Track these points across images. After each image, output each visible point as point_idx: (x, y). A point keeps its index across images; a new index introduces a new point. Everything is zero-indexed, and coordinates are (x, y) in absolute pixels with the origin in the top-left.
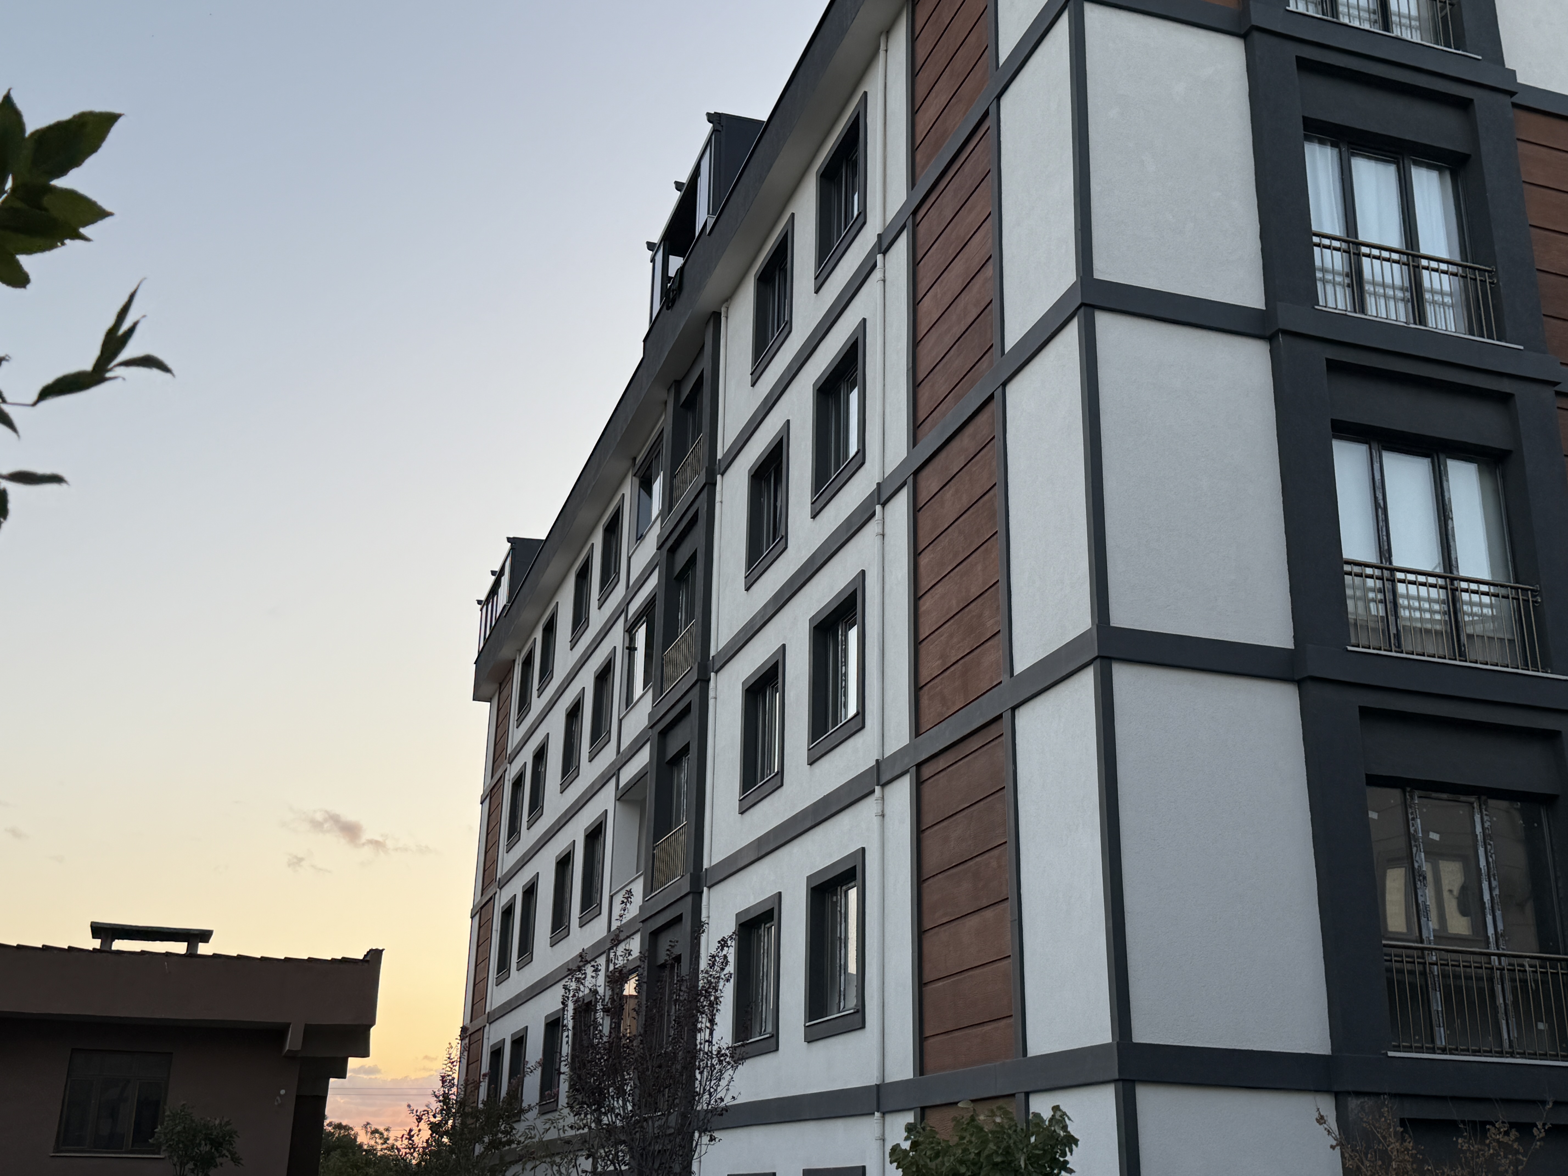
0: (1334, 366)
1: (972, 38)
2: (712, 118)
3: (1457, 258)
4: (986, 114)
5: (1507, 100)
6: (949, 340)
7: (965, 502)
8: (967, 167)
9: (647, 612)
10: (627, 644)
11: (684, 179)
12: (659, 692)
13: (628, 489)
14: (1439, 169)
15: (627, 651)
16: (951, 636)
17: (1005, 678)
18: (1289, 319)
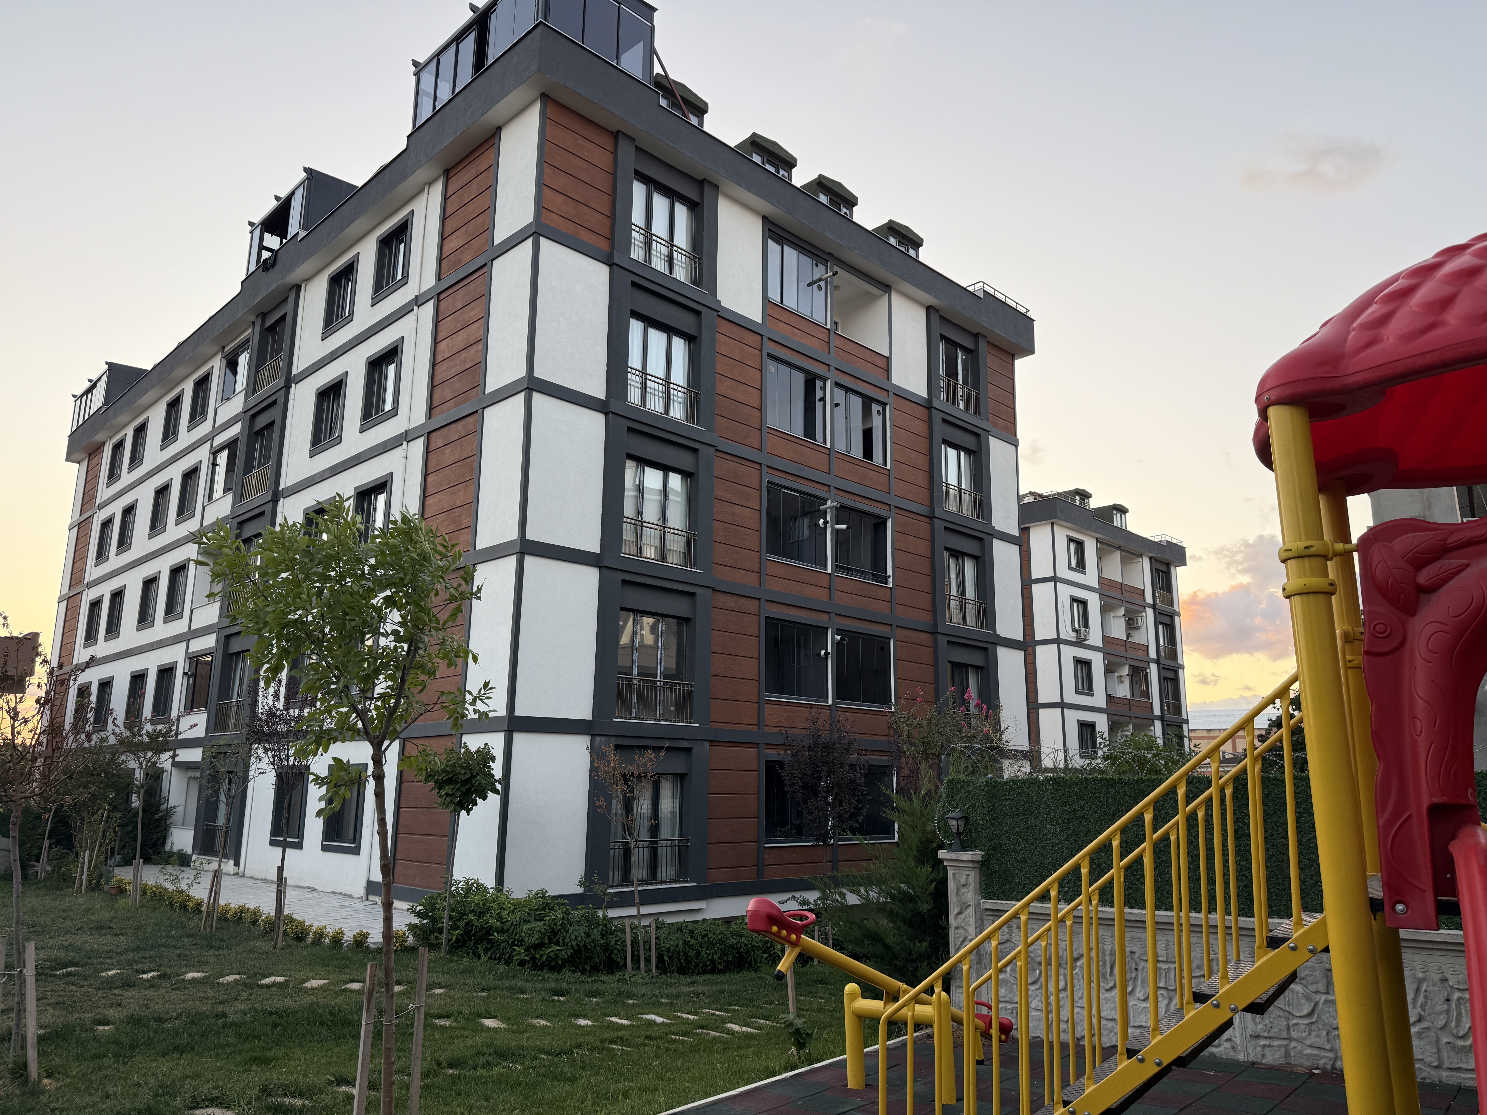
0: (630, 429)
1: (480, 219)
2: (308, 170)
3: (685, 386)
4: (485, 265)
5: (715, 314)
6: (454, 371)
7: (457, 457)
8: (472, 286)
9: (231, 445)
10: (211, 461)
11: (283, 194)
12: (239, 498)
13: (217, 365)
14: (685, 340)
15: (211, 466)
16: (443, 522)
17: (472, 550)
18: (615, 407)
